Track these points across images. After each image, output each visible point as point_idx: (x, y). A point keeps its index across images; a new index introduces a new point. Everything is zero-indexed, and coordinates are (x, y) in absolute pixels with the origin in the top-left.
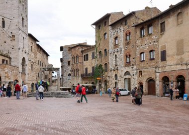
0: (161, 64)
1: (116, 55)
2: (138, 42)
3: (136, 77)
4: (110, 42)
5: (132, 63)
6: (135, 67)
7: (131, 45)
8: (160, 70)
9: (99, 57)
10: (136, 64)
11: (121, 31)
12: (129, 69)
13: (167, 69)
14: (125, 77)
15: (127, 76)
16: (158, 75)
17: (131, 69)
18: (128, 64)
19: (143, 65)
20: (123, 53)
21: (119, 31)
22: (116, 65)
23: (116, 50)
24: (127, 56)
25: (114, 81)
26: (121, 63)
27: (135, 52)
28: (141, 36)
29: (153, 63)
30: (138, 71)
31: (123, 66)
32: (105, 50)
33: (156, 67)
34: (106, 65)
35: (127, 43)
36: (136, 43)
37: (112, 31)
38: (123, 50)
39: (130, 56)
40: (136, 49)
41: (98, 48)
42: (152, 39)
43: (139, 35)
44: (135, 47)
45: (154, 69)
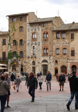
0: (71, 58)
1: (34, 46)
2: (55, 41)
3: (53, 64)
4: (27, 36)
5: (49, 54)
6: (52, 58)
7: (49, 42)
8: (70, 61)
9: (12, 45)
10: (52, 56)
11: (40, 30)
12: (46, 58)
13: (75, 61)
14: (43, 64)
15: (45, 63)
16: (69, 64)
17: (49, 58)
18: (45, 54)
19: (58, 56)
20: (41, 46)
22: (34, 54)
23: (34, 42)
24: (44, 49)
25: (31, 66)
26: (39, 53)
27: (52, 48)
28: (57, 38)
29: (65, 56)
30: (54, 60)
31: (41, 55)
32: (21, 40)
33: (68, 59)
34: (21, 53)
35: (45, 40)
36: (52, 41)
37: (30, 27)
38: (41, 44)
39: (47, 49)
40: (53, 45)
41: (12, 37)
42: (65, 42)
43: (55, 37)
44: (52, 44)
45: (66, 60)
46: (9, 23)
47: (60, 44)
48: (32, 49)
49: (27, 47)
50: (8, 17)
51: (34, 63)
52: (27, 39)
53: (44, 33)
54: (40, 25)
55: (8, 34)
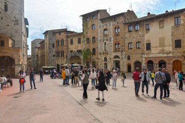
0: (146, 52)
1: (105, 43)
2: (127, 35)
3: (125, 60)
4: (99, 32)
5: (121, 49)
6: (124, 53)
7: (120, 37)
8: (146, 56)
9: (86, 42)
10: (124, 51)
11: (111, 26)
14: (114, 60)
15: (117, 59)
16: (144, 59)
17: (120, 54)
18: (117, 50)
19: (130, 51)
20: (112, 42)
21: (108, 25)
22: (105, 50)
23: (106, 38)
24: (116, 44)
25: (103, 63)
26: (110, 48)
27: (124, 42)
28: (130, 31)
29: (139, 51)
30: (127, 55)
31: (112, 51)
32: (94, 38)
34: (94, 50)
35: (117, 35)
36: (124, 35)
37: (101, 24)
38: (112, 39)
39: (119, 44)
40: (125, 40)
41: (86, 35)
42: (139, 34)
43: (128, 30)
44: (124, 38)
45: (141, 55)
46: (83, 22)
47: (133, 37)
48: (104, 45)
49: (99, 44)
50: (82, 17)
51: (106, 59)
52: (99, 36)
53: (115, 28)
54: (111, 20)
55: (82, 33)
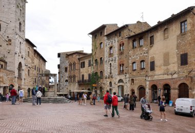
0: (150, 73)
1: (111, 64)
2: (131, 52)
3: (129, 85)
4: (105, 52)
5: (125, 71)
6: (128, 76)
7: (125, 55)
8: (150, 79)
9: (94, 65)
10: (128, 73)
12: (122, 77)
13: (156, 78)
14: (119, 84)
15: (121, 84)
16: (148, 83)
17: (124, 77)
18: (121, 72)
19: (134, 73)
20: (117, 62)
21: (113, 42)
22: (111, 73)
23: (111, 59)
24: (120, 65)
25: (109, 88)
26: (115, 72)
27: (128, 62)
28: (134, 47)
29: (143, 73)
30: (131, 79)
31: (117, 74)
32: (101, 59)
33: (146, 76)
35: (121, 53)
36: (128, 53)
37: (107, 41)
38: (117, 59)
39: (123, 65)
40: (129, 59)
41: (94, 57)
42: (143, 51)
43: (132, 46)
44: (128, 57)
45: (145, 78)
46: (93, 41)
48: (109, 67)
49: (105, 65)
51: (111, 84)
52: (105, 57)
53: (120, 45)
54: (116, 35)
55: (92, 54)
